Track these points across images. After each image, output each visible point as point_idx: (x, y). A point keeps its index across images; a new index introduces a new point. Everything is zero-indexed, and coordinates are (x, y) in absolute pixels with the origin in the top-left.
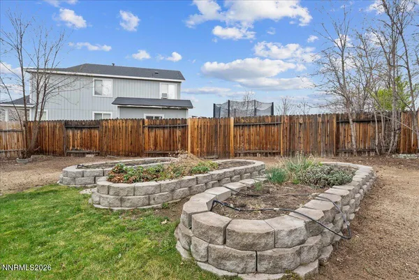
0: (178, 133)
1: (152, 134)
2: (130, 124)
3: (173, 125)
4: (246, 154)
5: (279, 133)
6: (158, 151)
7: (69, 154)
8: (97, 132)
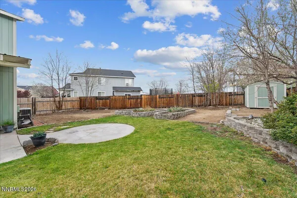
0: (139, 100)
1: (129, 101)
2: (121, 97)
3: (137, 98)
4: (163, 108)
5: (174, 100)
6: (132, 107)
7: (97, 109)
8: (108, 100)
